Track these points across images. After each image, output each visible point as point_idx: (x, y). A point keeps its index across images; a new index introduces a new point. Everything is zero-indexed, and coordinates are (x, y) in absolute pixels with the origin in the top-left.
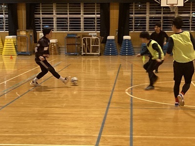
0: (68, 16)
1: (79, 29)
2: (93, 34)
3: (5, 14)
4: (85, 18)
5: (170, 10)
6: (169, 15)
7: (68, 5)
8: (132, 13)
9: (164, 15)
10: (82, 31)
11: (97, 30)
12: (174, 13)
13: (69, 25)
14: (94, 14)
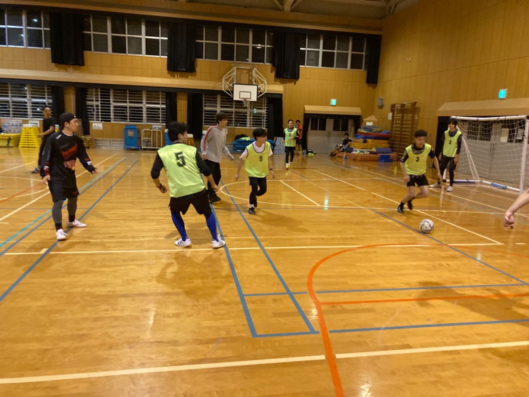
0: (128, 105)
1: (141, 120)
2: (157, 126)
3: (48, 98)
4: (147, 108)
5: (243, 105)
6: (241, 110)
7: (128, 92)
9: (236, 110)
10: (145, 122)
11: (162, 123)
12: (246, 108)
13: (128, 114)
14: (158, 104)
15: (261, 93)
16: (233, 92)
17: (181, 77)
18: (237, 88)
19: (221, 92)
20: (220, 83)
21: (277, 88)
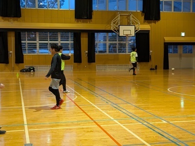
16: (119, 31)
17: (83, 22)
21: (146, 27)
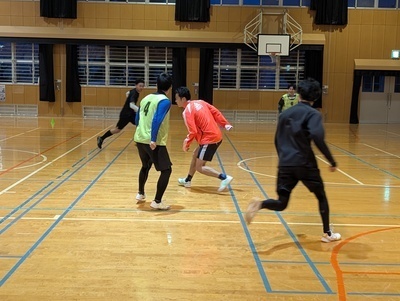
0: (127, 64)
3: (35, 58)
5: (271, 61)
6: (267, 68)
7: (127, 49)
8: (217, 64)
9: (261, 67)
10: (147, 86)
12: (275, 64)
13: (127, 77)
15: (294, 45)
16: (257, 45)
17: (192, 28)
18: (263, 40)
19: (242, 46)
20: (241, 34)
21: (317, 38)
